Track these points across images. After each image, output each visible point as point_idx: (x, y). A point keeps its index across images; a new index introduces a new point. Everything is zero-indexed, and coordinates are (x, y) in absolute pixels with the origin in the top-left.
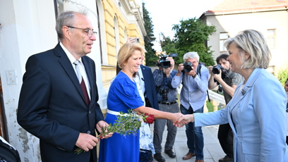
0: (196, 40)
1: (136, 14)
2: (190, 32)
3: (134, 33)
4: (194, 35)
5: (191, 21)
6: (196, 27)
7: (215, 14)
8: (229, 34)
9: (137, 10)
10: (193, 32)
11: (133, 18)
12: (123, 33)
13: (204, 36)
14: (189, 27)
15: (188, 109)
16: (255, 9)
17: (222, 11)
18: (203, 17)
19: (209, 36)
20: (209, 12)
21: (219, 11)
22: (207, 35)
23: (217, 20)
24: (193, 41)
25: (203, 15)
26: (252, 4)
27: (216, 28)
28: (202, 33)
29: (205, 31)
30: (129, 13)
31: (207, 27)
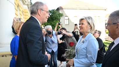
0: (55, 19)
1: (28, 5)
2: (53, 15)
3: (27, 14)
4: (55, 17)
5: (53, 10)
6: (55, 13)
7: (63, 8)
8: (69, 17)
9: (28, 3)
10: (54, 15)
11: (26, 7)
12: (21, 13)
13: (59, 17)
14: (52, 13)
15: (51, 52)
16: (78, 8)
17: (66, 7)
18: (58, 9)
19: (61, 18)
20: (60, 7)
21: (64, 7)
22: (60, 17)
23: (64, 11)
24: (54, 19)
25: (58, 8)
26: (77, 6)
27: (64, 14)
28: (58, 16)
29: (59, 15)
30: (24, 4)
31: (60, 14)
